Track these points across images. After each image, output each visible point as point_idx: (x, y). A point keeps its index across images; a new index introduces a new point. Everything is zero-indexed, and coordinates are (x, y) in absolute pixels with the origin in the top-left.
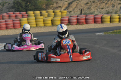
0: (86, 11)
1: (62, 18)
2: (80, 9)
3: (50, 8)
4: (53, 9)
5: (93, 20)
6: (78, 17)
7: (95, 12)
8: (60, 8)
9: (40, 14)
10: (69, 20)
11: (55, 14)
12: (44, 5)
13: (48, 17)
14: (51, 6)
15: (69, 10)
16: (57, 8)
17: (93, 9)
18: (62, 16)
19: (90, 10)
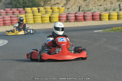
0: (84, 8)
1: (60, 14)
2: (78, 6)
3: (48, 5)
4: (50, 5)
5: (91, 17)
6: (76, 14)
7: (92, 9)
8: (58, 5)
9: (38, 11)
10: (67, 17)
11: (52, 11)
12: (42, 2)
13: (46, 13)
14: (49, 2)
15: (67, 7)
16: (55, 4)
17: (91, 6)
18: (59, 12)
19: (88, 7)
